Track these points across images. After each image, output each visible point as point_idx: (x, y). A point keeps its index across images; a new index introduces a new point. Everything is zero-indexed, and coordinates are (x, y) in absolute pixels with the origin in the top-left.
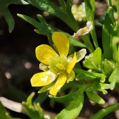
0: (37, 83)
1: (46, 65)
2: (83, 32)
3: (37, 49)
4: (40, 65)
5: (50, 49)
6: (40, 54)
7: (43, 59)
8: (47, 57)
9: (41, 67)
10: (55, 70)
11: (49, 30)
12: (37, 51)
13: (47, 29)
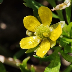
0: (25, 46)
1: (31, 32)
2: (61, 7)
3: (25, 19)
4: (27, 31)
5: (35, 19)
6: (27, 23)
7: (29, 27)
8: (33, 25)
9: (28, 33)
10: (41, 37)
11: (33, 4)
12: (25, 20)
13: (31, 3)
